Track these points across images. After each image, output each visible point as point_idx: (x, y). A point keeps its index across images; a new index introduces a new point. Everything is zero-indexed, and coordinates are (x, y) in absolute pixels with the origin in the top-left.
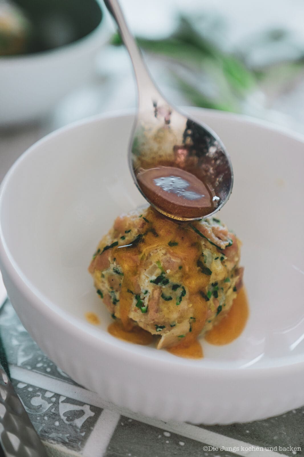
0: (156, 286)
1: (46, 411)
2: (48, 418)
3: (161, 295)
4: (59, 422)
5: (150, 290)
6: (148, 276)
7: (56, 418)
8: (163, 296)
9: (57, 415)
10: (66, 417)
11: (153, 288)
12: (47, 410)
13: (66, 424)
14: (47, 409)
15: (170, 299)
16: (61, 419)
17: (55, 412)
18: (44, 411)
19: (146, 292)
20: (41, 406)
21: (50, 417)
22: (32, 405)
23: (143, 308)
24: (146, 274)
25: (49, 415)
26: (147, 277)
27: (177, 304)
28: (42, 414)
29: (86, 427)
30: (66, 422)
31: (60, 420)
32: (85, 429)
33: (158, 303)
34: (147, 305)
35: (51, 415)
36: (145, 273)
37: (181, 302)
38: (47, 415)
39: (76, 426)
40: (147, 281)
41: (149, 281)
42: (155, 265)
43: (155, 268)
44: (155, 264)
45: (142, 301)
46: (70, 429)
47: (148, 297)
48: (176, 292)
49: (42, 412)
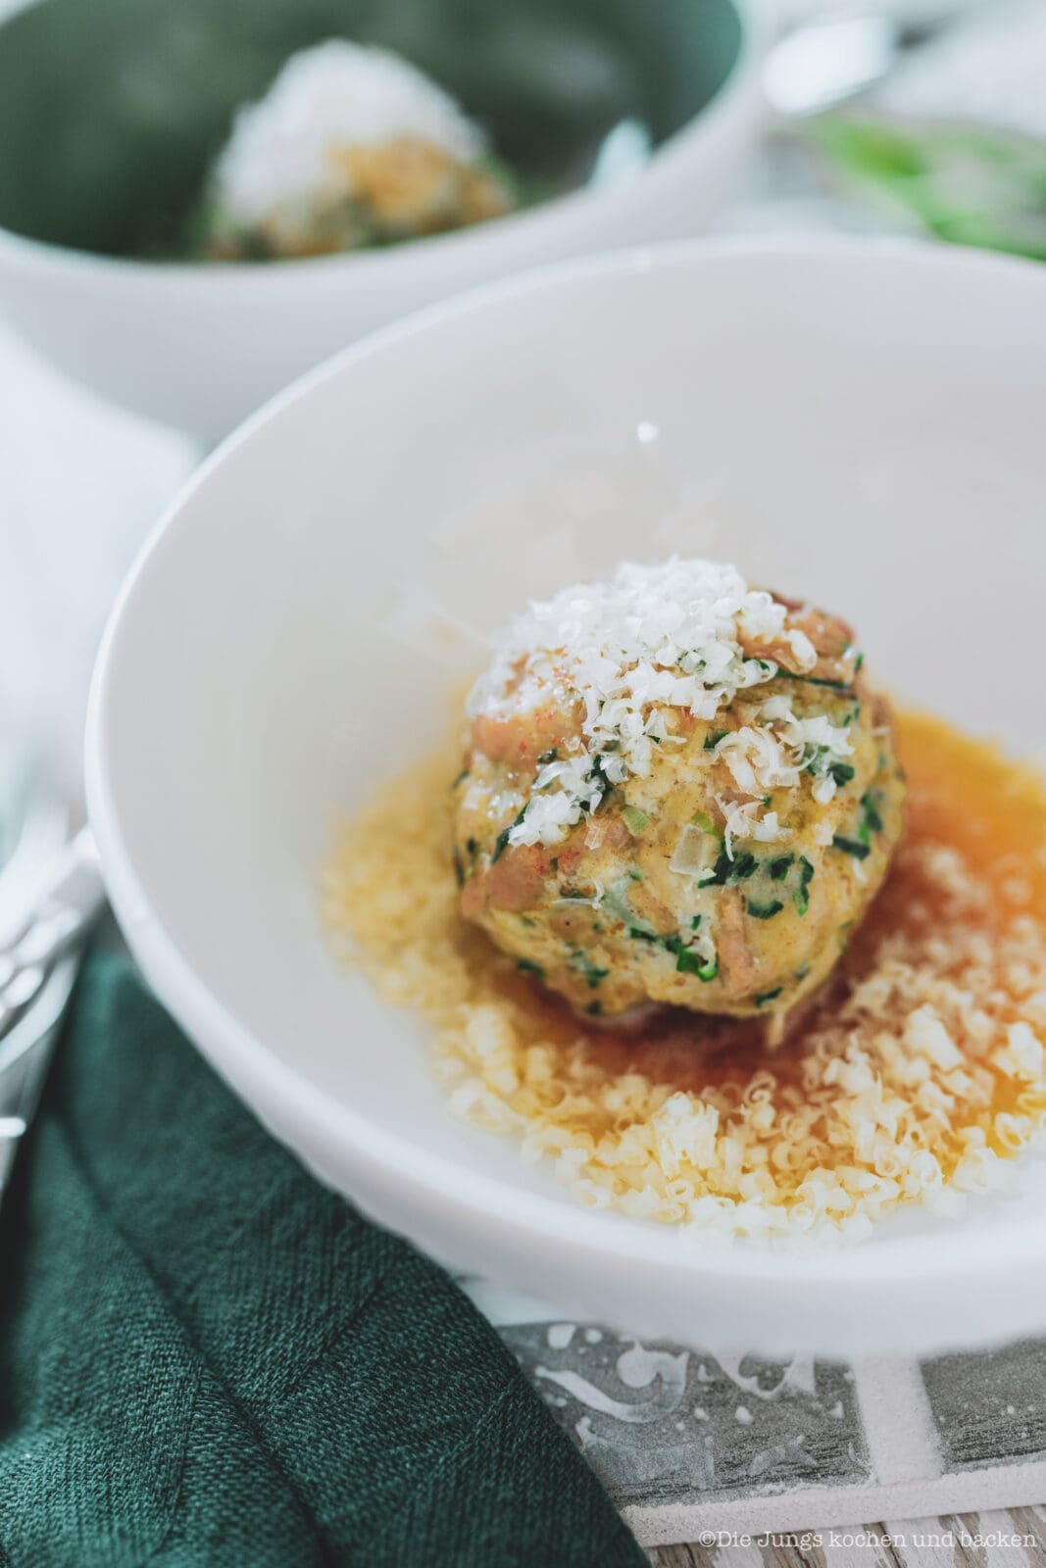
0: (723, 891)
1: (686, 1388)
2: (708, 1409)
3: (747, 910)
4: (747, 1408)
5: (708, 911)
6: (683, 872)
7: (729, 1396)
8: (755, 911)
9: (726, 1387)
10: (755, 1379)
11: (715, 901)
12: (688, 1383)
13: (770, 1403)
14: (683, 1380)
15: (777, 907)
16: (744, 1394)
17: (712, 1379)
18: (680, 1390)
19: (697, 920)
20: (659, 1377)
21: (710, 1405)
22: (633, 1389)
23: (706, 970)
24: (675, 870)
25: (702, 1398)
26: (683, 876)
27: (801, 912)
28: (682, 1403)
29: (829, 1381)
30: (767, 1395)
31: (744, 1398)
32: (833, 1389)
33: (746, 938)
34: (714, 958)
35: (710, 1397)
36: (671, 868)
37: (810, 900)
38: (697, 1400)
39: (802, 1395)
40: (688, 888)
41: (696, 886)
42: (690, 831)
43: (695, 838)
44: (691, 826)
45: (691, 950)
46: (792, 1415)
47: (707, 930)
48: (786, 879)
49: (678, 1399)
